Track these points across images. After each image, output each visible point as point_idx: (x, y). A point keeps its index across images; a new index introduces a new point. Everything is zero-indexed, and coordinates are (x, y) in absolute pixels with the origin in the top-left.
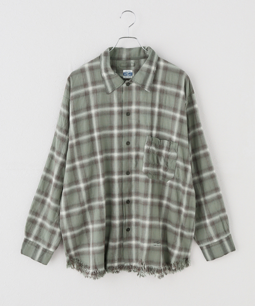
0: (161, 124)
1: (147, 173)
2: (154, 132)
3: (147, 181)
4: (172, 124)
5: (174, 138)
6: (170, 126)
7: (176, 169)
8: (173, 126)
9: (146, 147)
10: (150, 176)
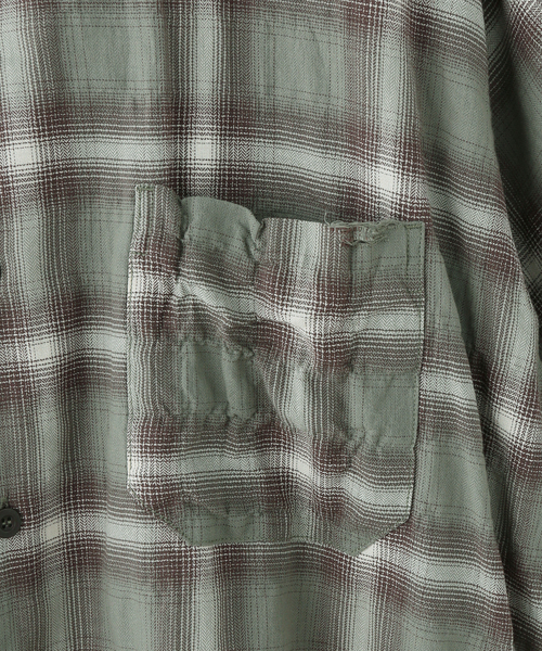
0: (259, 79)
1: (163, 503)
2: (204, 151)
3: (170, 572)
4: (350, 63)
5: (387, 182)
6: (339, 87)
7: (428, 448)
8: (360, 78)
9: (139, 285)
10: (197, 524)
